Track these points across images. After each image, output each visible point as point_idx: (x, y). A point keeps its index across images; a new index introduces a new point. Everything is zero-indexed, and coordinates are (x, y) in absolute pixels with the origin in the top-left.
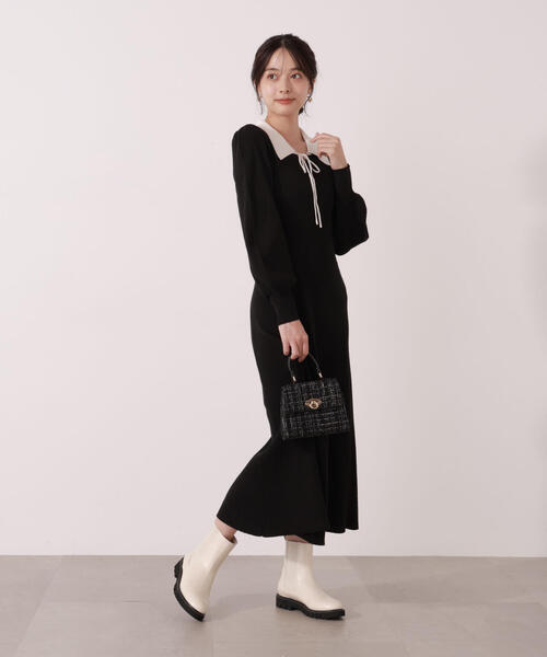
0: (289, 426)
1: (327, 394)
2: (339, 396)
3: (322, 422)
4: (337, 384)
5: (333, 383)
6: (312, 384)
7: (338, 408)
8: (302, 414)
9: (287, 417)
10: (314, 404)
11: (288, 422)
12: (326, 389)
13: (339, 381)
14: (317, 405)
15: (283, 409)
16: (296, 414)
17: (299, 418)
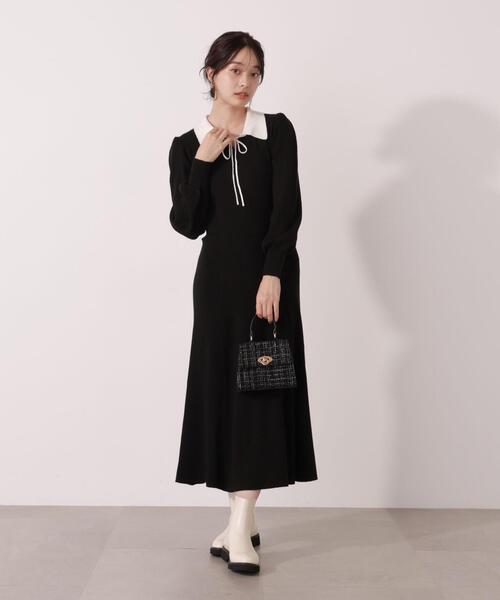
0: (242, 379)
1: (278, 352)
3: (272, 377)
5: (284, 343)
8: (255, 369)
9: (242, 371)
10: (264, 360)
11: (242, 376)
12: (278, 349)
14: (268, 361)
16: (249, 369)
17: (252, 372)
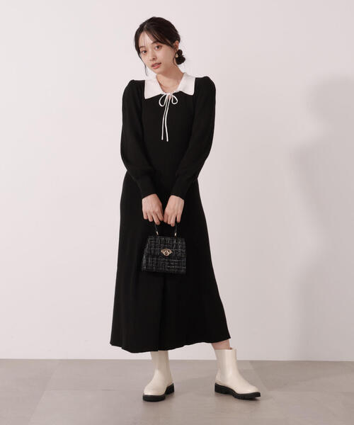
0: (147, 263)
1: (177, 248)
2: (184, 251)
3: (169, 265)
4: (184, 243)
5: (182, 242)
6: (168, 239)
7: (181, 258)
8: (158, 257)
9: (147, 257)
10: (167, 252)
11: (147, 260)
12: (177, 245)
13: (186, 241)
14: (169, 253)
15: (146, 251)
16: (153, 256)
17: (155, 259)
